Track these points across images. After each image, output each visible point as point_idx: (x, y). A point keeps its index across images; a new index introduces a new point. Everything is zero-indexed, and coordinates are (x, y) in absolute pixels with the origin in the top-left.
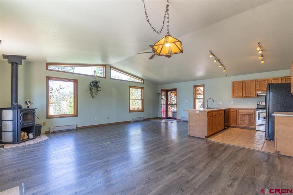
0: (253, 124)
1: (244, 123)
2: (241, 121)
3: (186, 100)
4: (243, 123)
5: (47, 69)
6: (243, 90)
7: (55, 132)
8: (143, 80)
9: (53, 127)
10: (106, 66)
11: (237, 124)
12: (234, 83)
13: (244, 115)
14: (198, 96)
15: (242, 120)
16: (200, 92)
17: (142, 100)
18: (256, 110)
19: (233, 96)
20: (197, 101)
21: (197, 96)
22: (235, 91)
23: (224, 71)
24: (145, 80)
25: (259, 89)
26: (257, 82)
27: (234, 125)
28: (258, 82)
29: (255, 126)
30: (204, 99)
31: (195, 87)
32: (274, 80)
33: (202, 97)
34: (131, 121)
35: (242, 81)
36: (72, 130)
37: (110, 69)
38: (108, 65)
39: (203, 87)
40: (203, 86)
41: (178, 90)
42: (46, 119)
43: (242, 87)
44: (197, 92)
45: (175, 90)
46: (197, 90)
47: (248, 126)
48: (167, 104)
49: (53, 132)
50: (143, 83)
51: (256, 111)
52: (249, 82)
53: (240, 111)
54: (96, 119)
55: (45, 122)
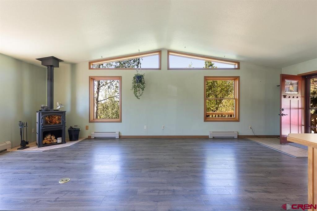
5: (90, 68)
7: (95, 138)
8: (238, 63)
9: (95, 132)
10: (161, 51)
17: (236, 99)
24: (243, 61)
34: (208, 136)
36: (113, 139)
37: (168, 54)
38: (164, 49)
42: (89, 123)
49: (94, 138)
50: (239, 68)
54: (145, 127)
55: (88, 126)
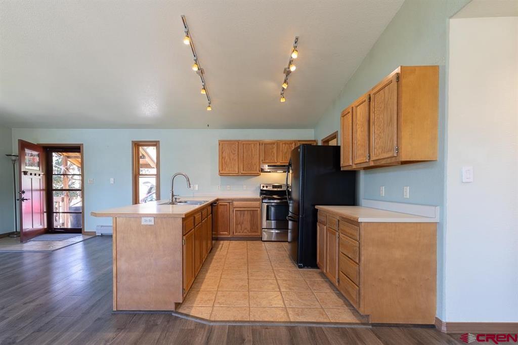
0: (257, 228)
1: (243, 229)
2: (238, 224)
3: (112, 179)
4: (241, 229)
6: (240, 161)
11: (231, 233)
12: (223, 144)
13: (243, 212)
14: (143, 169)
15: (240, 223)
16: (147, 160)
18: (264, 201)
19: (221, 172)
20: (141, 180)
21: (141, 169)
22: (224, 160)
23: (209, 109)
25: (264, 160)
26: (261, 146)
27: (225, 234)
28: (263, 145)
29: (261, 233)
30: (158, 176)
31: (137, 145)
32: (285, 144)
33: (154, 171)
35: (238, 141)
39: (155, 148)
40: (156, 144)
41: (85, 149)
43: (236, 152)
44: (141, 161)
45: (76, 149)
46: (141, 155)
47: (250, 234)
48: (49, 192)
51: (262, 202)
52: (249, 144)
53: (235, 203)
